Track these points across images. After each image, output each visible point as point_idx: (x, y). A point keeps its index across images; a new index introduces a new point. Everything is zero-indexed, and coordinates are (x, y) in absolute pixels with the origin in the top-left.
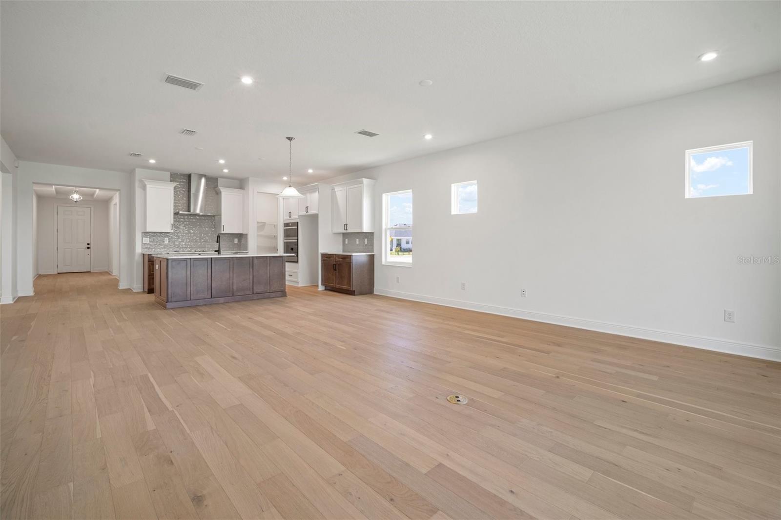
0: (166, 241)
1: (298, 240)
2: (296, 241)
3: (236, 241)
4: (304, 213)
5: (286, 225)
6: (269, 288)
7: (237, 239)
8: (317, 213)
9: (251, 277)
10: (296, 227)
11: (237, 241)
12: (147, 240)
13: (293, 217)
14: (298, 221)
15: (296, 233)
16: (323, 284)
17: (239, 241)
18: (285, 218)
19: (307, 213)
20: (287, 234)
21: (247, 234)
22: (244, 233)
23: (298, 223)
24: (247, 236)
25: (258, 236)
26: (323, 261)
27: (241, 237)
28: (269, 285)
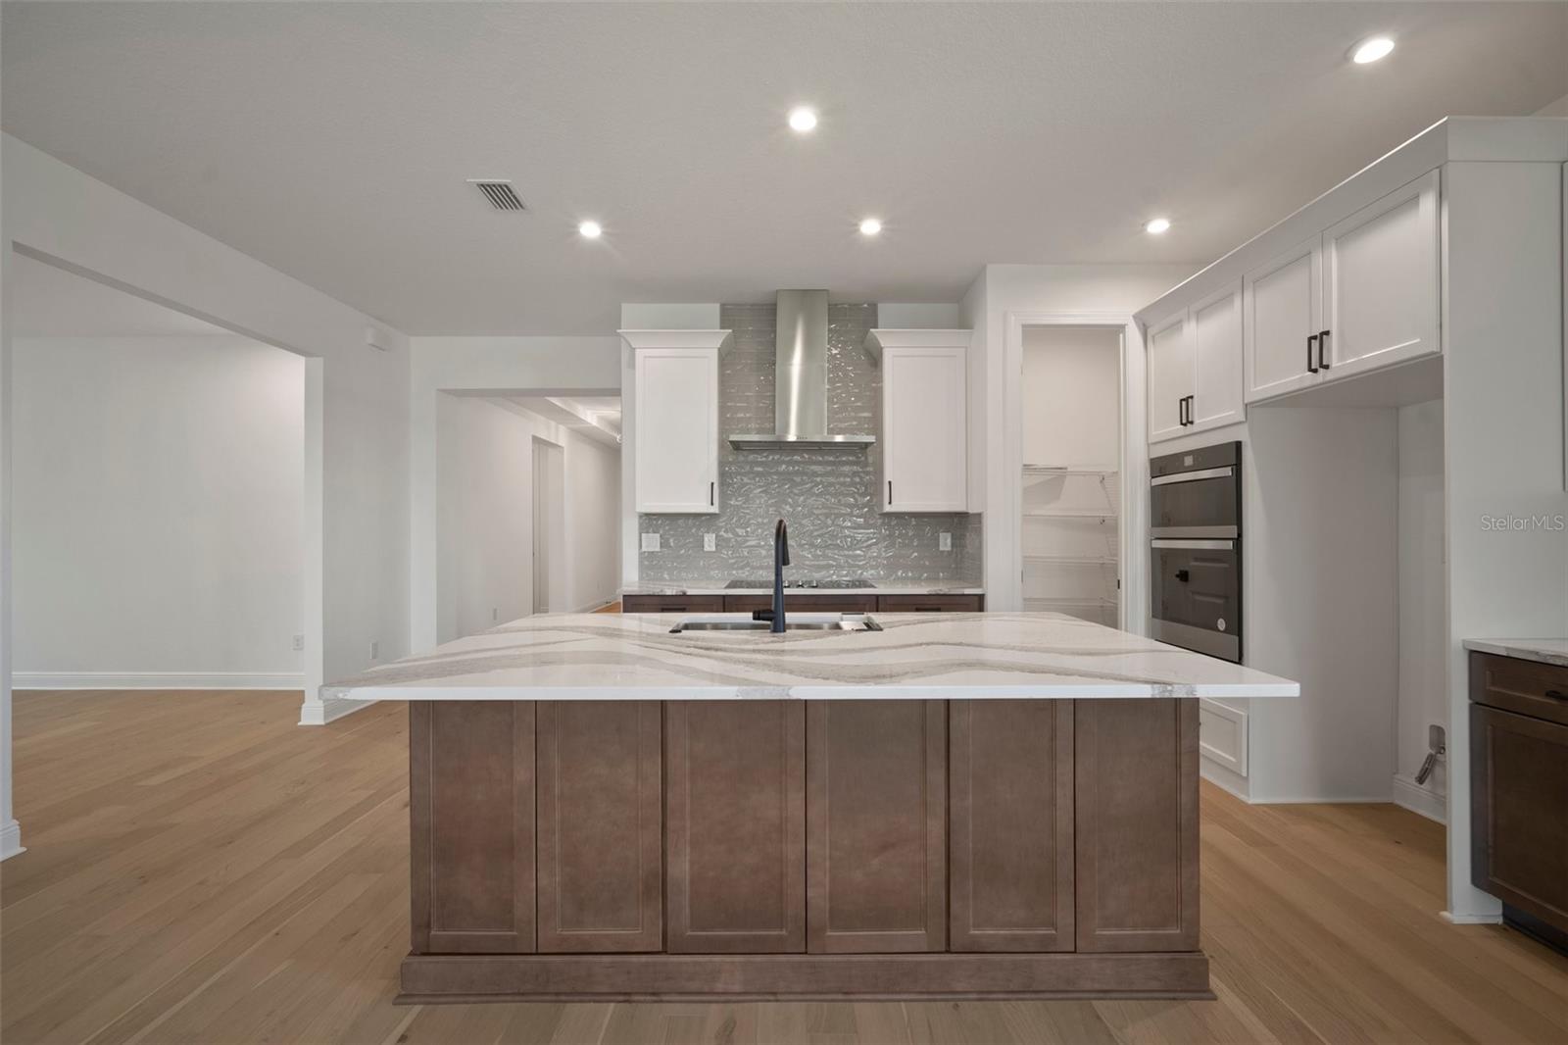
0: (710, 542)
1: (1238, 541)
2: (1229, 545)
3: (945, 542)
4: (1297, 377)
5: (1160, 466)
6: (1065, 918)
7: (949, 535)
8: (1434, 347)
9: (936, 827)
10: (1228, 472)
11: (949, 541)
12: (652, 543)
13: (1201, 421)
14: (1242, 434)
15: (1228, 505)
16: (1479, 879)
17: (958, 542)
18: (1157, 434)
19: (1323, 376)
20: (1166, 508)
21: (979, 515)
22: (970, 511)
23: (1238, 445)
24: (980, 522)
25: (1027, 518)
26: (1484, 707)
27: (962, 524)
28: (1065, 899)
